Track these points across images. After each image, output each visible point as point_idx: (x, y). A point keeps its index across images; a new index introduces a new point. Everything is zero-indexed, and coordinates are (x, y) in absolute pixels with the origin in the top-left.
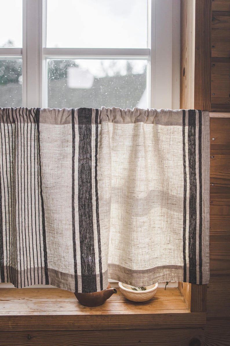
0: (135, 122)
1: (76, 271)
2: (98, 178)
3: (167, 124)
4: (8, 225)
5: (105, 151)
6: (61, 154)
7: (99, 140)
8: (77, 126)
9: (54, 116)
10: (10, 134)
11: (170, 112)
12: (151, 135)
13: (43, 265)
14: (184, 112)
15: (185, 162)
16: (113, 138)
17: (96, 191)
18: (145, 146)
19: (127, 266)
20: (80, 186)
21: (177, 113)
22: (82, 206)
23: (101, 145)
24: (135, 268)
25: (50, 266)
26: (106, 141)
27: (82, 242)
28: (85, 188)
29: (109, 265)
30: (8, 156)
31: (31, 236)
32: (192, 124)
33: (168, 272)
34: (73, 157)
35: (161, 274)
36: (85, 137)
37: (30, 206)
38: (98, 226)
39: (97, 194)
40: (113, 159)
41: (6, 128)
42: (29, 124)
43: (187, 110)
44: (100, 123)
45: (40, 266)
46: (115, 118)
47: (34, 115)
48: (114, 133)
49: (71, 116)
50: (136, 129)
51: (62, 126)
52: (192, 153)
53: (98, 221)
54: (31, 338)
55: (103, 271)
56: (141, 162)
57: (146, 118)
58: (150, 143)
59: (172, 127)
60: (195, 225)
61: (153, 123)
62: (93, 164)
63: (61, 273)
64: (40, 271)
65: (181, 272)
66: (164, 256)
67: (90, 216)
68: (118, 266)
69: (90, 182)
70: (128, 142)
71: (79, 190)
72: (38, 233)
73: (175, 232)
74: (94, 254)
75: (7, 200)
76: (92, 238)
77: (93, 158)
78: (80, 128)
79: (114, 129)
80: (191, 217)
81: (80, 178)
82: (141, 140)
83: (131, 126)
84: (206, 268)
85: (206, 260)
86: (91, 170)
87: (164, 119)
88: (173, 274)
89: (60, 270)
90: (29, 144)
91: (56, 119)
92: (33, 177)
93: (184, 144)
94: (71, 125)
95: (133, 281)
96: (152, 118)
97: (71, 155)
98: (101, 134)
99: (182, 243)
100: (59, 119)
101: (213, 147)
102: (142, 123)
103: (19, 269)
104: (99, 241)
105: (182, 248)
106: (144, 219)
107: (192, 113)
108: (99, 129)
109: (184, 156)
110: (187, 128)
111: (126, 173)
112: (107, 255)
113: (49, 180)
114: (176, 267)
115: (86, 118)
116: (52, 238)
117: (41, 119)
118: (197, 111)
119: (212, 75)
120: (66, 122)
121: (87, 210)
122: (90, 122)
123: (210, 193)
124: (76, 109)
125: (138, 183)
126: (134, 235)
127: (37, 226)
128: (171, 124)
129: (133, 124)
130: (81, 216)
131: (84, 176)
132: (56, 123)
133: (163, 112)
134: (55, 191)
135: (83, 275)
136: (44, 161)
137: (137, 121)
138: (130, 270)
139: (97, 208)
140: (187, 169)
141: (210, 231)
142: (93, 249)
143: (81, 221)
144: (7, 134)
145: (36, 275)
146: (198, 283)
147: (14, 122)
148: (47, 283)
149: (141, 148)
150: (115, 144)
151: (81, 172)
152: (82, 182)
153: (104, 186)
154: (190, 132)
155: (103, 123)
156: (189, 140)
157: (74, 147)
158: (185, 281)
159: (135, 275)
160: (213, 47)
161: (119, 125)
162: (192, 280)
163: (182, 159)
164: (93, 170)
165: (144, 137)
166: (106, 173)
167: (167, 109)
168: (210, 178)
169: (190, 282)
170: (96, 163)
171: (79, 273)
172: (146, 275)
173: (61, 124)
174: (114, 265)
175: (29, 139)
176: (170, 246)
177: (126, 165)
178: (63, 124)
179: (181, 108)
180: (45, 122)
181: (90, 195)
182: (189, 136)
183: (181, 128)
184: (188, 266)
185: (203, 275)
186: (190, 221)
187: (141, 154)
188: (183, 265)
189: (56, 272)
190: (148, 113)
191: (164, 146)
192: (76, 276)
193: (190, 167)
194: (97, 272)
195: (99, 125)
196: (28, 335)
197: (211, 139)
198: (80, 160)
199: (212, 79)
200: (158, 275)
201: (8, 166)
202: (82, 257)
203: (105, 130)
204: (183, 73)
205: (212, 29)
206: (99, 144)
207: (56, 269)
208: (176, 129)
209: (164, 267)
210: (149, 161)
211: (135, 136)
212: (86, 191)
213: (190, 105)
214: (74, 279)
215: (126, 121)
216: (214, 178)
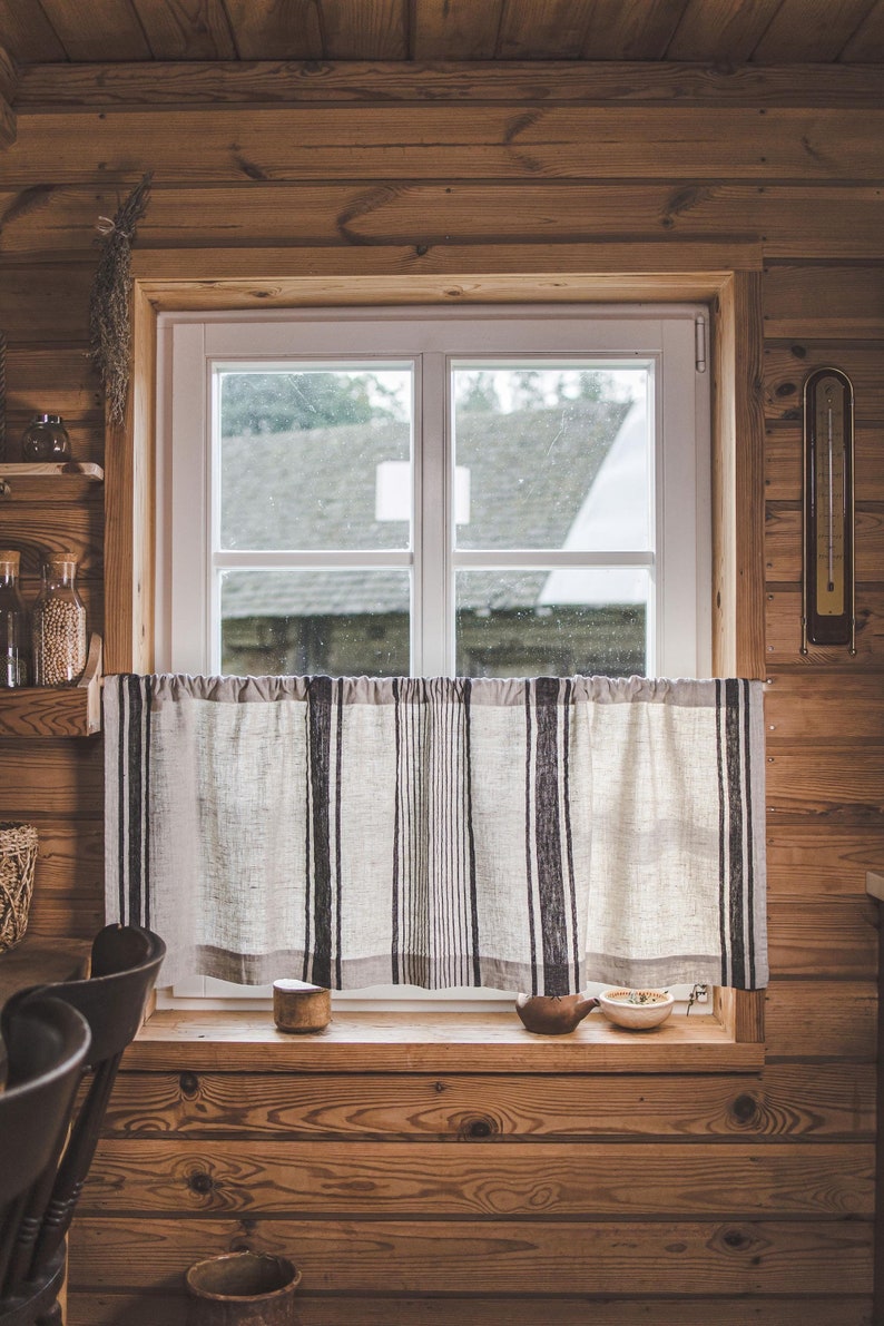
0: (632, 701)
1: (534, 959)
2: (570, 798)
3: (689, 704)
4: (407, 881)
5: (581, 752)
6: (505, 757)
7: (570, 731)
8: (533, 709)
9: (494, 691)
10: (416, 722)
11: (694, 684)
12: (661, 723)
13: (471, 953)
14: (718, 682)
15: (720, 769)
16: (594, 728)
17: (568, 820)
18: (650, 742)
19: (619, 954)
20: (538, 811)
21: (707, 685)
22: (542, 847)
23: (574, 741)
24: (635, 955)
25: (483, 953)
26: (583, 734)
27: (543, 908)
28: (547, 816)
29: (587, 954)
30: (411, 759)
31: (450, 900)
32: (732, 703)
33: (693, 968)
34: (528, 761)
35: (681, 971)
36: (548, 726)
37: (449, 846)
38: (572, 880)
39: (568, 826)
40: (595, 764)
41: (410, 711)
42: (450, 705)
43: (723, 679)
44: (573, 702)
45: (464, 953)
46: (598, 694)
47: (460, 690)
48: (596, 720)
49: (524, 693)
50: (635, 713)
51: (510, 708)
52: (733, 754)
53: (571, 872)
54: (443, 1089)
55: (580, 959)
56: (644, 771)
57: (652, 693)
58: (658, 735)
59: (697, 709)
60: (741, 881)
61: (664, 702)
62: (561, 774)
63: (507, 963)
64: (464, 963)
65: (717, 967)
66: (685, 938)
67: (557, 864)
68: (603, 956)
69: (556, 805)
70: (620, 735)
71: (537, 818)
72: (462, 894)
73: (704, 894)
74: (564, 928)
75: (406, 836)
76: (560, 901)
77: (561, 764)
78: (539, 712)
79: (597, 712)
80: (733, 866)
81: (539, 797)
82: (643, 732)
83: (627, 706)
84: (762, 959)
85: (761, 943)
86: (556, 783)
87: (683, 696)
88: (702, 972)
89: (505, 958)
90: (449, 740)
91: (497, 697)
92: (454, 795)
93: (719, 738)
94: (524, 707)
95: (632, 980)
96: (662, 695)
97: (525, 759)
98: (574, 721)
99: (719, 913)
100: (503, 697)
101: (771, 741)
102: (645, 703)
103: (433, 956)
104: (573, 907)
105: (718, 923)
106: (651, 869)
107: (731, 684)
108: (571, 713)
109: (720, 759)
110: (723, 710)
111: (617, 789)
112: (585, 931)
113: (483, 801)
114: (708, 959)
115: (548, 694)
116: (489, 902)
117: (472, 697)
118: (741, 682)
119: (767, 615)
120: (514, 703)
121: (551, 853)
122: (554, 701)
123: (767, 824)
124: (531, 680)
125: (639, 806)
126: (633, 897)
127: (461, 882)
128: (696, 705)
129: (630, 704)
130: (541, 863)
131: (545, 795)
132: (498, 704)
133: (681, 682)
134: (499, 819)
135: (546, 966)
136: (477, 768)
137: (635, 699)
138: (627, 960)
139: (570, 849)
140: (725, 782)
141: (768, 895)
142: (564, 920)
143: (541, 872)
144: (410, 721)
145: (458, 969)
146: (748, 986)
147: (426, 700)
148: (477, 983)
149: (644, 747)
150: (598, 739)
151: (540, 788)
152: (542, 804)
153: (581, 812)
154: (729, 717)
155: (579, 704)
156: (728, 732)
157: (529, 745)
158: (724, 984)
159: (634, 968)
160: (770, 565)
161: (606, 706)
162: (738, 983)
163: (716, 764)
164: (561, 784)
165: (650, 727)
166: (584, 790)
167: (688, 678)
168: (767, 797)
169: (733, 986)
170: (566, 771)
171: (540, 961)
172: (654, 968)
173: (505, 704)
174: (595, 956)
175: (449, 730)
176: (696, 920)
177: (617, 775)
178: (510, 705)
179: (714, 675)
180: (480, 702)
181: (557, 827)
182: (728, 725)
183: (713, 710)
184: (729, 956)
185: (757, 972)
186: (732, 874)
187: (644, 756)
188: (720, 954)
189: (496, 963)
190: (655, 686)
191: (684, 743)
192: (534, 968)
193: (729, 778)
194: (571, 961)
195: (571, 707)
196: (438, 1083)
197: (767, 728)
198: (538, 767)
199: (767, 622)
200: (675, 971)
201: (411, 776)
202: (544, 934)
203: (582, 716)
204: (717, 601)
205: (767, 533)
206: (570, 739)
207: (496, 956)
208: (704, 714)
209: (686, 958)
210: (657, 768)
211: (634, 725)
212: (549, 821)
213: (730, 671)
214: (530, 973)
215: (616, 699)
216: (776, 798)
